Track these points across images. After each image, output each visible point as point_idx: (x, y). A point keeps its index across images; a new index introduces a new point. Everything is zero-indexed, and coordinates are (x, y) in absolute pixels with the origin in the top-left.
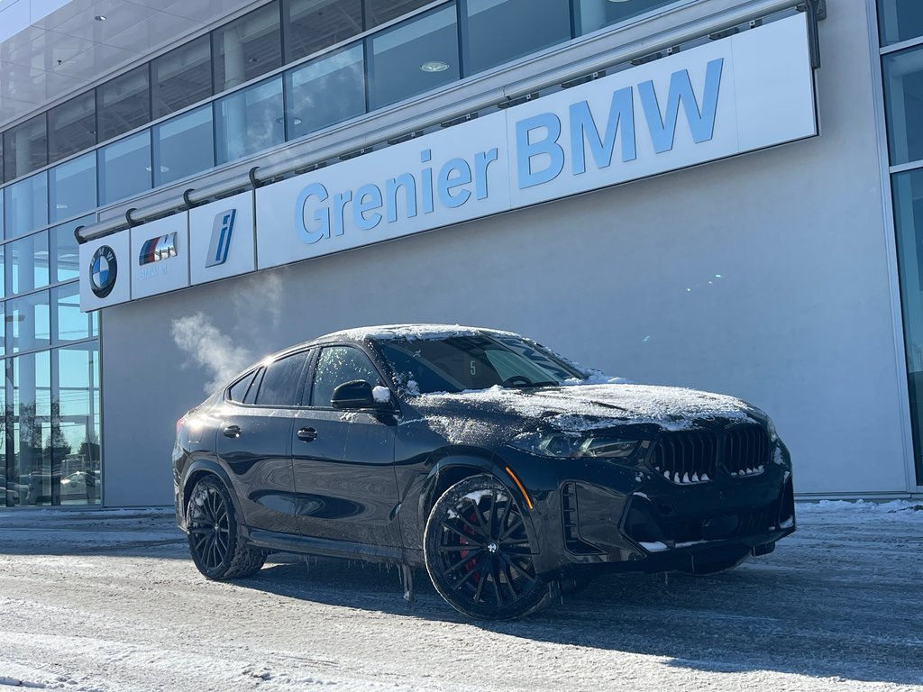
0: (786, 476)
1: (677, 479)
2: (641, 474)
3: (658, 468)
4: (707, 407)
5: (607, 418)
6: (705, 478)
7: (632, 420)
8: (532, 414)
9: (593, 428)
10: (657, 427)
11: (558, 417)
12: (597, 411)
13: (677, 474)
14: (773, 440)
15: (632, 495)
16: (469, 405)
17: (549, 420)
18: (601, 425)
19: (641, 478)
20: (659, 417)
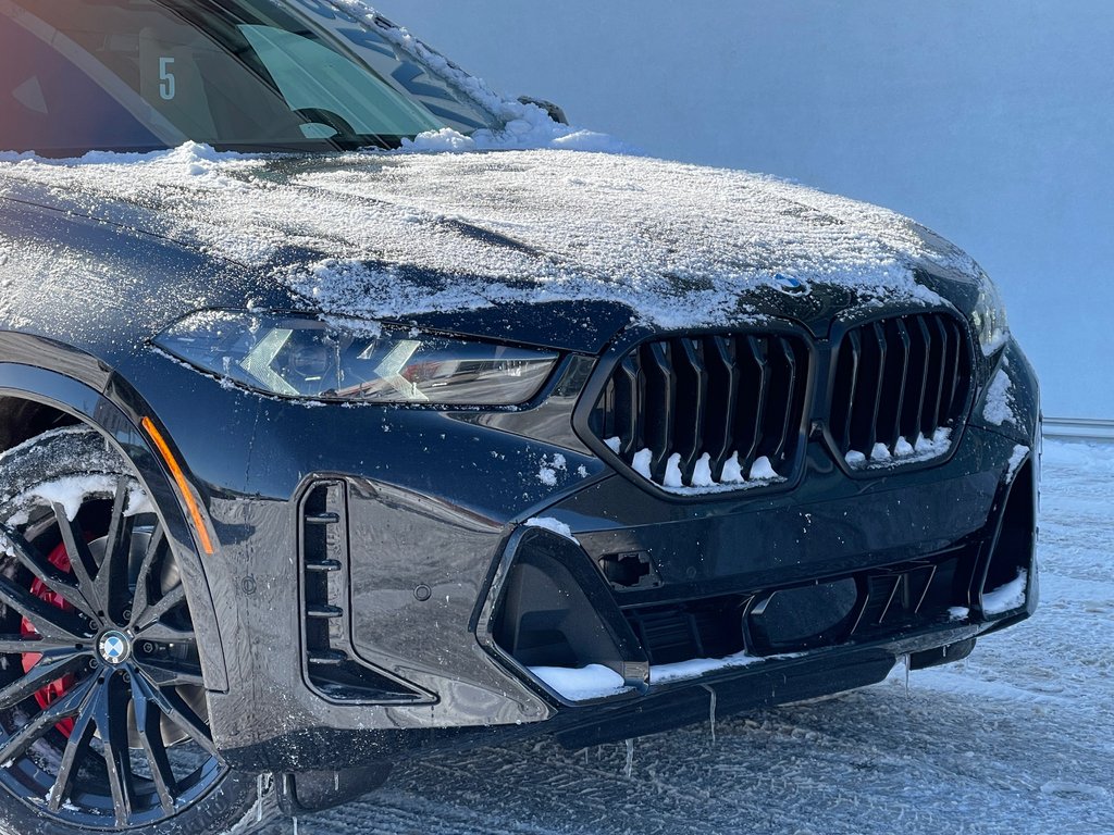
0: (1015, 461)
1: (673, 475)
2: (560, 461)
3: (614, 443)
4: (795, 248)
5: (472, 278)
6: (763, 470)
7: (550, 288)
8: (241, 253)
9: (421, 311)
10: (625, 312)
11: (317, 266)
12: (449, 254)
13: (676, 459)
14: (987, 351)
15: (519, 527)
16: (70, 205)
17: (290, 276)
18: (448, 302)
19: (559, 474)
20: (636, 281)
